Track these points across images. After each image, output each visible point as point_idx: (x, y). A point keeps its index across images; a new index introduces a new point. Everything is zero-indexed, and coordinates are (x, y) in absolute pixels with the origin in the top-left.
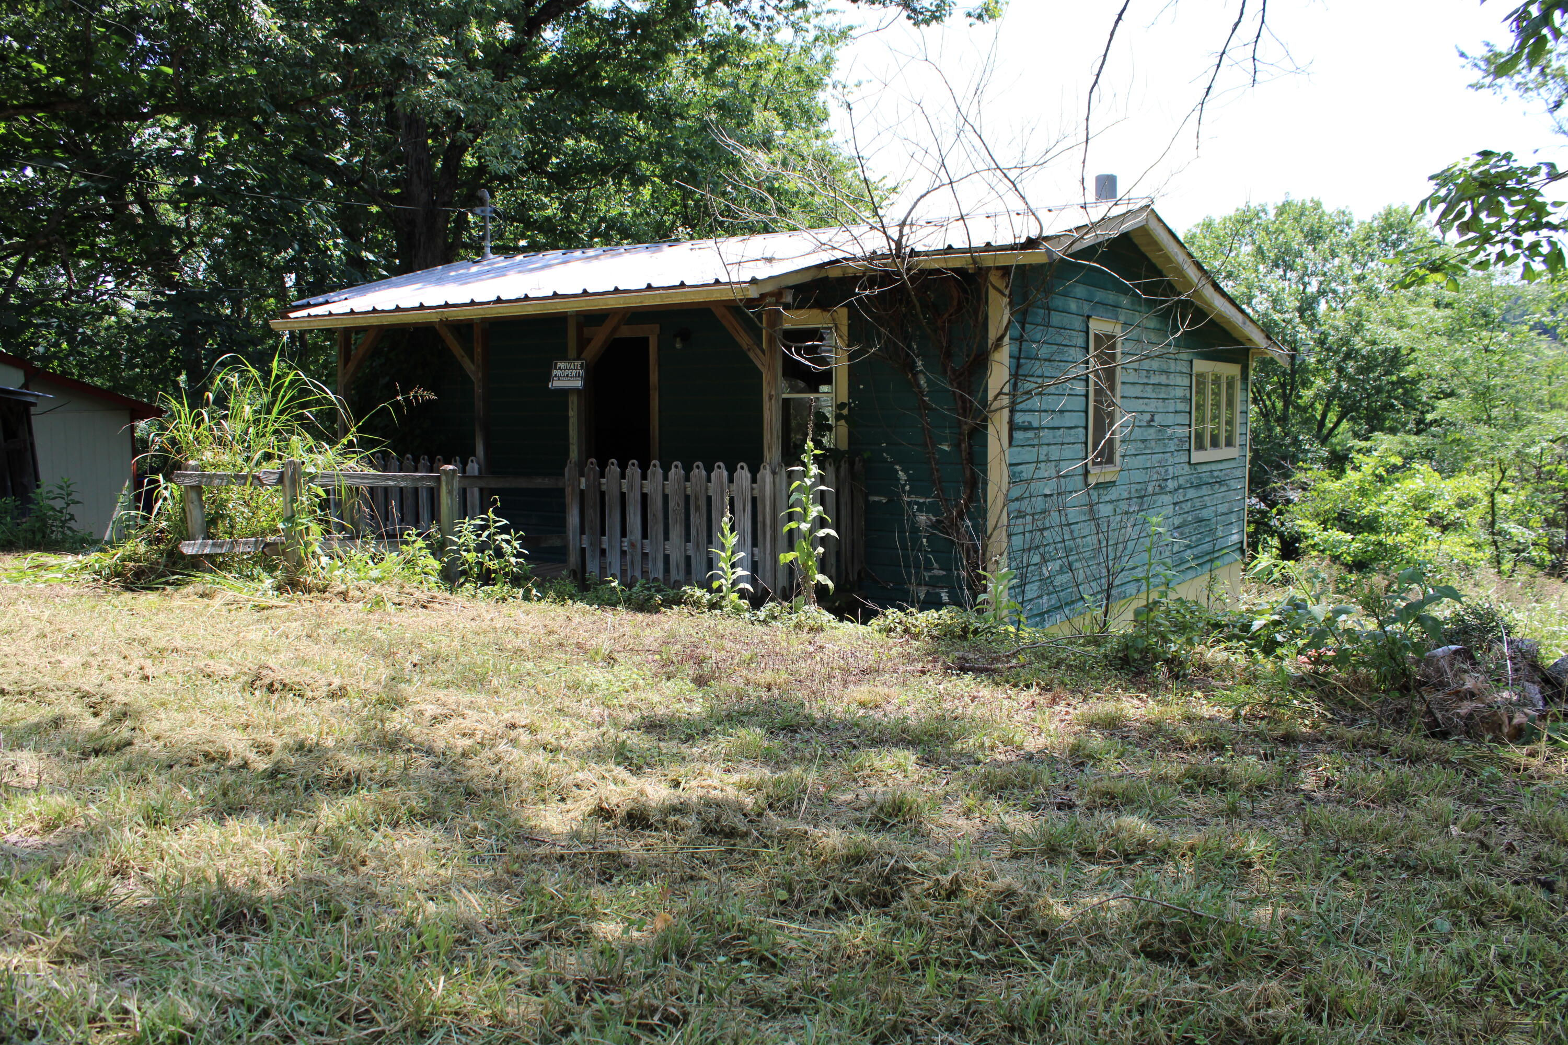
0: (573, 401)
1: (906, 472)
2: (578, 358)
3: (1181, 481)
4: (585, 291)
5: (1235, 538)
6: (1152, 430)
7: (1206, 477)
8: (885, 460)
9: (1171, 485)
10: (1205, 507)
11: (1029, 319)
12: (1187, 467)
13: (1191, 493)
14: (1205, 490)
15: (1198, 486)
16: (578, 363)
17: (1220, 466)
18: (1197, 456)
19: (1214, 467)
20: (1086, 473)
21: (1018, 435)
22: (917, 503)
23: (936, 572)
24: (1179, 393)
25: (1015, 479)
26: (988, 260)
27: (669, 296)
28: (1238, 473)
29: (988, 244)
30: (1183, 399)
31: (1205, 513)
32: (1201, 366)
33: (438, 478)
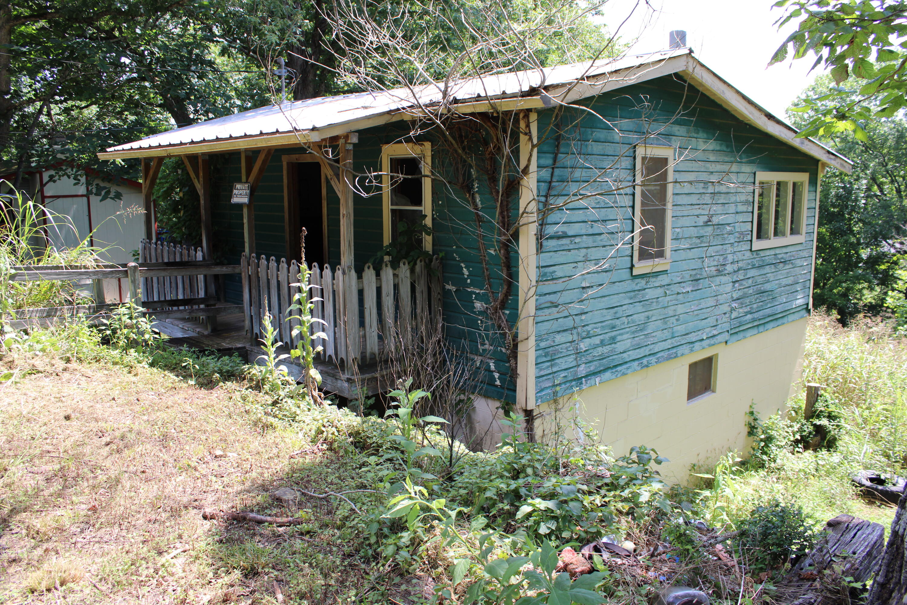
0: (245, 211)
1: (468, 270)
2: (247, 182)
3: (740, 264)
4: (231, 136)
5: (800, 302)
6: (710, 229)
7: (768, 260)
8: (455, 259)
9: (729, 268)
10: (768, 281)
11: (562, 150)
12: (748, 254)
13: (752, 273)
14: (767, 269)
15: (760, 267)
16: (247, 185)
17: (785, 250)
18: (757, 245)
19: (778, 251)
20: (632, 267)
21: (550, 244)
22: (475, 293)
23: (487, 346)
24: (743, 198)
25: (542, 279)
26: (506, 106)
27: (269, 140)
28: (805, 254)
29: (504, 93)
30: (746, 202)
31: (768, 287)
32: (763, 176)
33: (126, 271)
